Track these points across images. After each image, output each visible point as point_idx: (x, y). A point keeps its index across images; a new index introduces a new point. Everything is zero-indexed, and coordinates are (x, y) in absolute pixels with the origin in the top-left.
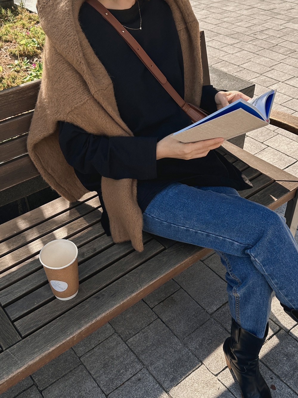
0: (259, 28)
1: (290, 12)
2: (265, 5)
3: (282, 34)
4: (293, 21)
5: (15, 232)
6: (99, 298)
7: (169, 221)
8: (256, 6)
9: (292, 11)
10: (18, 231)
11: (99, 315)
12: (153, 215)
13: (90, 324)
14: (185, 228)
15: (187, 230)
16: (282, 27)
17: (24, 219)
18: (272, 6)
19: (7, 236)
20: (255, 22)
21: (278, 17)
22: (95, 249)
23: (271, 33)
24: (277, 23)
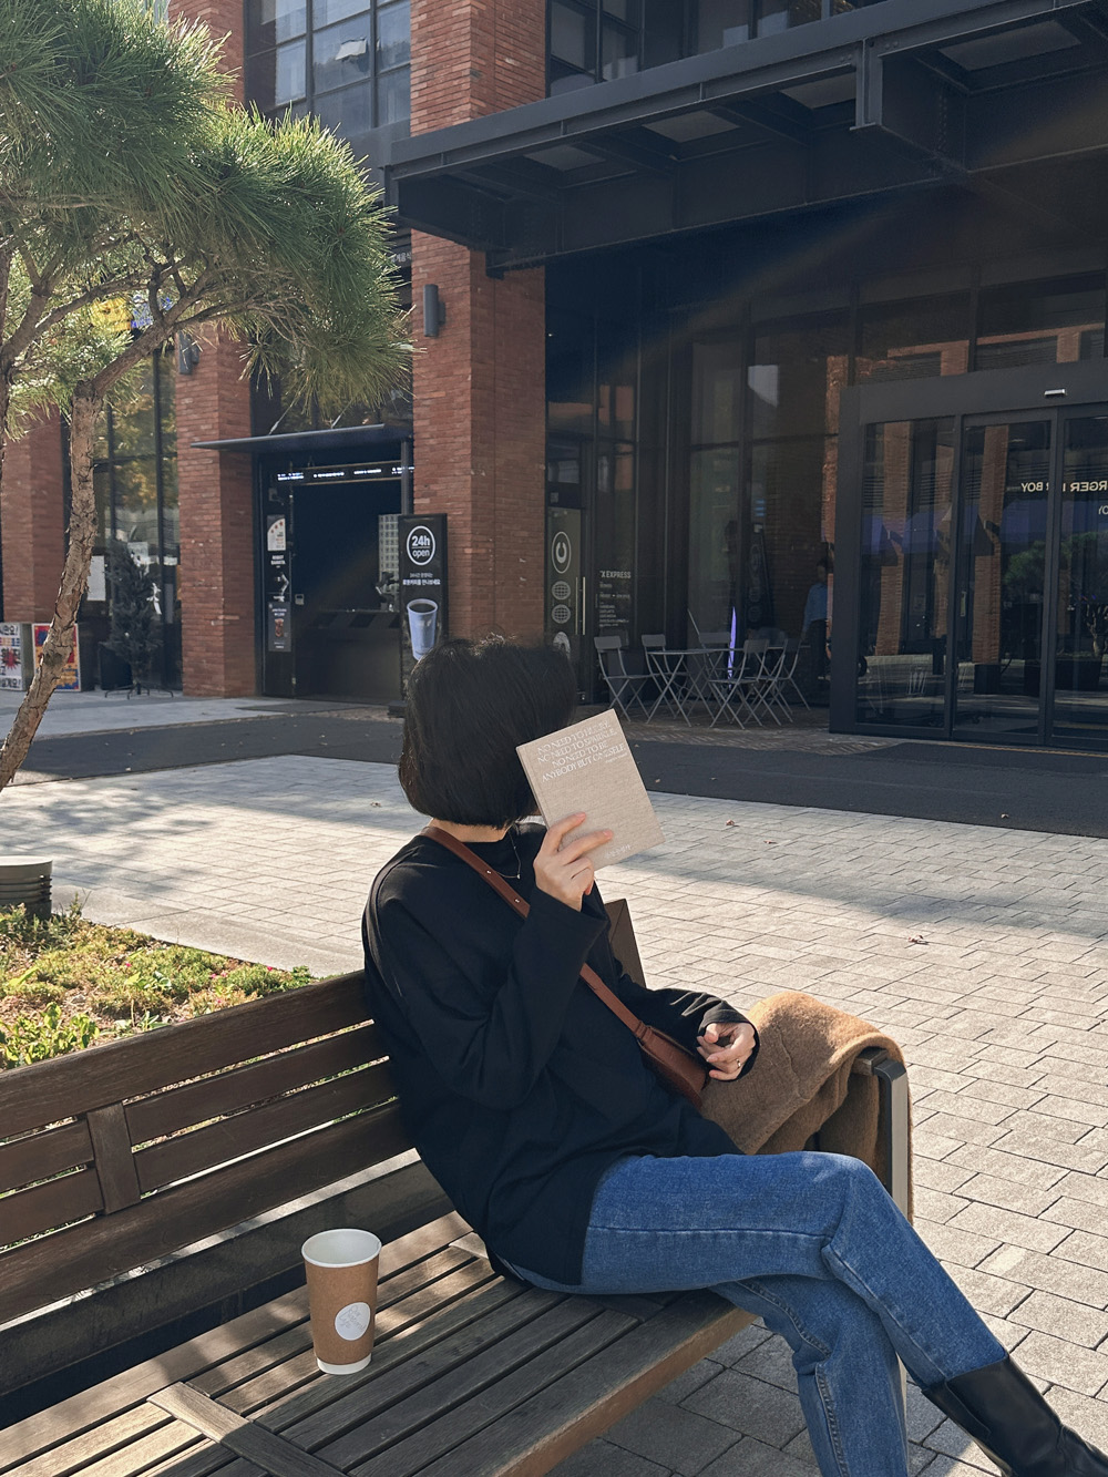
0: (679, 959)
1: (747, 922)
2: (679, 910)
3: (740, 970)
4: (758, 940)
5: (273, 1330)
6: (526, 1413)
7: (651, 1226)
8: (656, 912)
9: (749, 919)
10: (280, 1327)
11: (537, 1440)
12: (612, 1225)
13: (522, 1456)
14: (689, 1233)
15: (693, 1237)
16: (736, 955)
17: (286, 1303)
18: (697, 912)
19: (256, 1338)
20: (664, 945)
21: (718, 933)
22: (479, 1340)
23: (713, 967)
24: (721, 946)
